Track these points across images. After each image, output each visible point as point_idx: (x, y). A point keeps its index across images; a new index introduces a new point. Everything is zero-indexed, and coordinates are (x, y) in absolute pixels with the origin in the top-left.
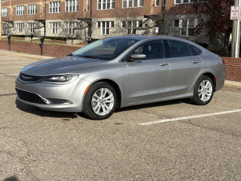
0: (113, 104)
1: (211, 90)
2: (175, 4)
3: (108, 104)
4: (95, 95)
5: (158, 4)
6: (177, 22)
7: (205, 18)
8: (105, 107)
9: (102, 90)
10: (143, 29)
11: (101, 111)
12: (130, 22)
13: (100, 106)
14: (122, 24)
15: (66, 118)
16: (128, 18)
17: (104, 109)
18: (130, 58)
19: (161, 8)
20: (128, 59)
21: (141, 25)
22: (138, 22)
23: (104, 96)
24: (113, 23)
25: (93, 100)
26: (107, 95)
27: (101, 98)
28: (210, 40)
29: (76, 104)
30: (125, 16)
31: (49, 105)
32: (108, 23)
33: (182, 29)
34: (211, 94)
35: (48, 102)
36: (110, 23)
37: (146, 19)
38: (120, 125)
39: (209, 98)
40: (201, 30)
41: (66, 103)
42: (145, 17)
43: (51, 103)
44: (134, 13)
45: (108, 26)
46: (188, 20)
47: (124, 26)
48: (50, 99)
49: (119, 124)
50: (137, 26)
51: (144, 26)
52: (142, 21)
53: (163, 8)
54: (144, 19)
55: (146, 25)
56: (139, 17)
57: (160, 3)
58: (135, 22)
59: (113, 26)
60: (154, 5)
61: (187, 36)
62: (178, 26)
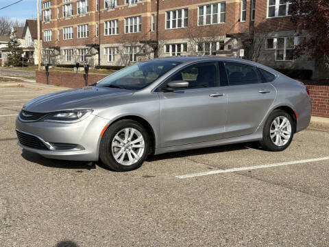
0: (143, 150)
1: (289, 130)
2: (267, 17)
3: (136, 150)
4: (116, 137)
5: (244, 18)
6: (271, 41)
7: (308, 36)
8: (132, 154)
9: (127, 130)
10: (226, 52)
11: (126, 159)
12: (208, 44)
13: (124, 153)
14: (197, 47)
15: (80, 170)
16: (205, 39)
17: (130, 157)
18: (168, 86)
19: (248, 24)
20: (165, 89)
21: (222, 48)
22: (218, 44)
23: (129, 139)
24: (185, 45)
25: (114, 144)
26: (135, 137)
27: (125, 141)
28: (316, 66)
29: (90, 150)
30: (200, 36)
31: (53, 152)
32: (179, 45)
33: (278, 51)
34: (289, 136)
35: (52, 148)
36: (182, 46)
37: (229, 39)
38: (149, 179)
39: (286, 142)
40: (303, 52)
41: (75, 149)
42: (228, 36)
43: (57, 149)
44: (213, 31)
45: (179, 50)
46: (285, 39)
47: (200, 49)
48: (54, 144)
49: (148, 177)
50: (218, 48)
51: (226, 48)
52: (223, 42)
53: (252, 23)
54: (226, 40)
55: (229, 47)
56: (219, 37)
57: (248, 17)
58: (214, 43)
59: (185, 49)
60: (239, 20)
61: (284, 60)
62: (272, 47)
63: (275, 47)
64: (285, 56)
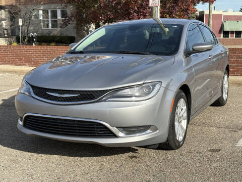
0: (186, 121)
28: (78, 33)
33: (44, 21)
35: (121, 134)
39: (226, 96)
41: (149, 131)
46: (49, 11)
48: (122, 129)
61: (50, 28)
62: (38, 18)
63: (41, 18)
64: (50, 25)
